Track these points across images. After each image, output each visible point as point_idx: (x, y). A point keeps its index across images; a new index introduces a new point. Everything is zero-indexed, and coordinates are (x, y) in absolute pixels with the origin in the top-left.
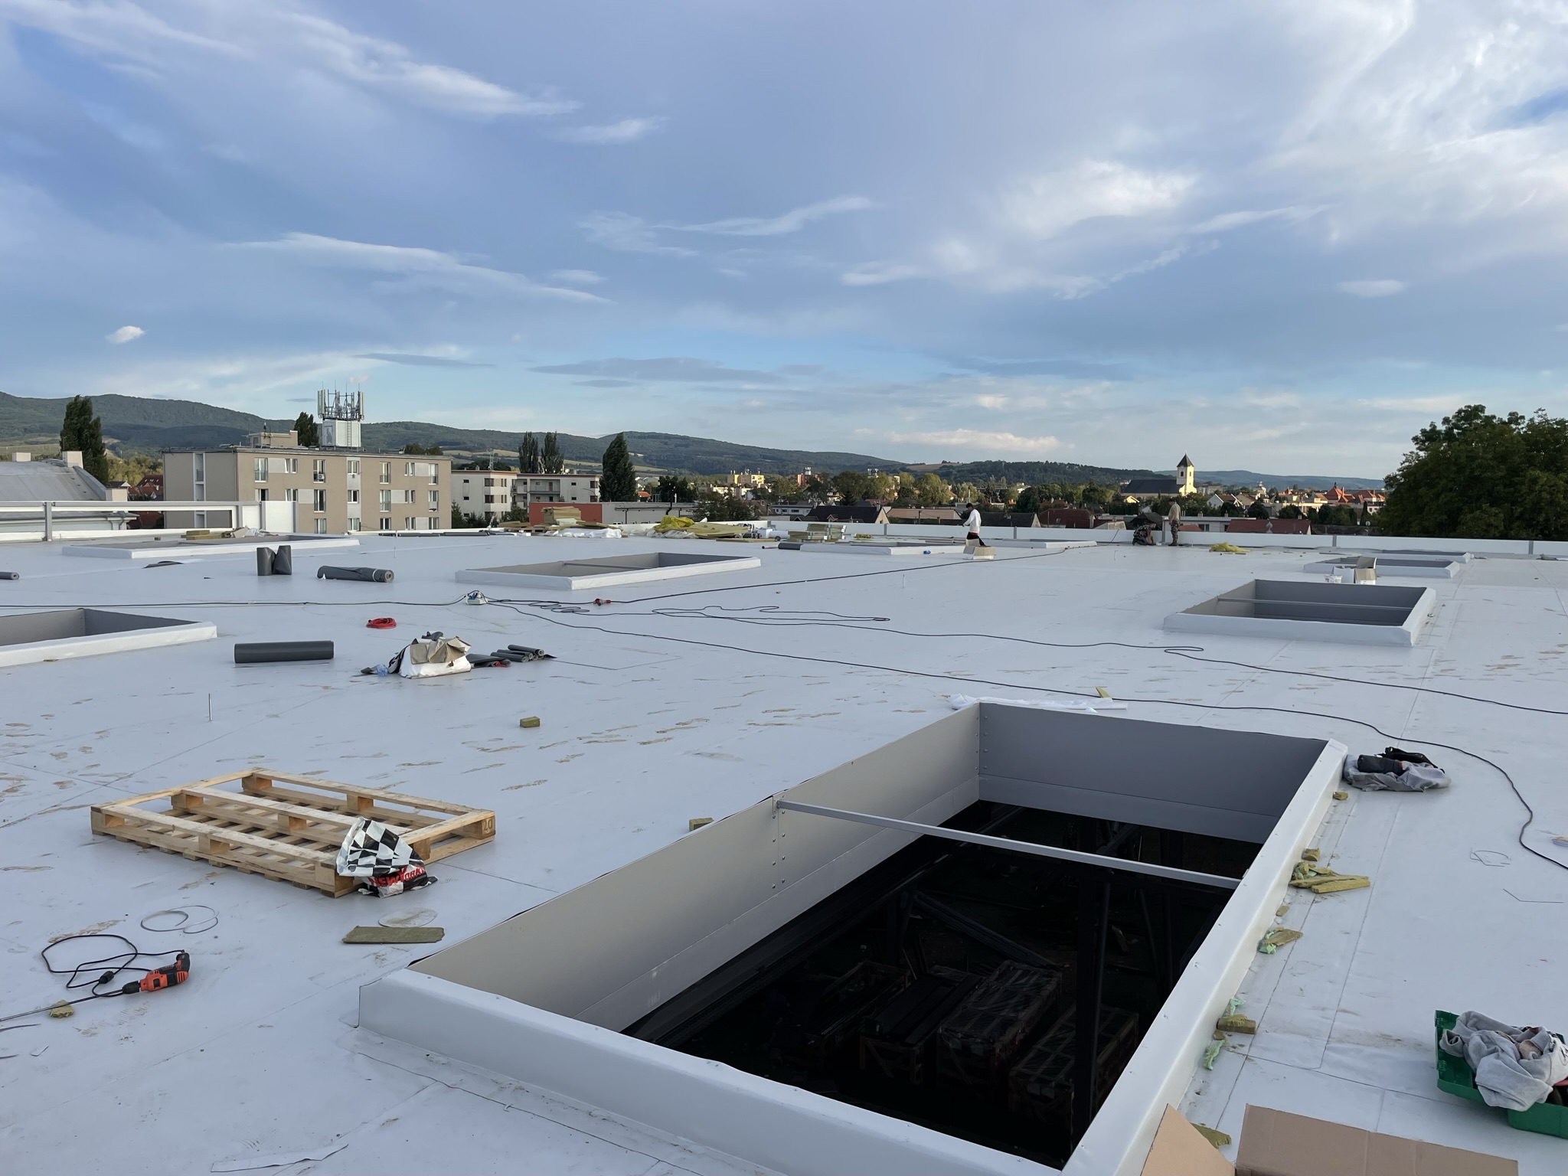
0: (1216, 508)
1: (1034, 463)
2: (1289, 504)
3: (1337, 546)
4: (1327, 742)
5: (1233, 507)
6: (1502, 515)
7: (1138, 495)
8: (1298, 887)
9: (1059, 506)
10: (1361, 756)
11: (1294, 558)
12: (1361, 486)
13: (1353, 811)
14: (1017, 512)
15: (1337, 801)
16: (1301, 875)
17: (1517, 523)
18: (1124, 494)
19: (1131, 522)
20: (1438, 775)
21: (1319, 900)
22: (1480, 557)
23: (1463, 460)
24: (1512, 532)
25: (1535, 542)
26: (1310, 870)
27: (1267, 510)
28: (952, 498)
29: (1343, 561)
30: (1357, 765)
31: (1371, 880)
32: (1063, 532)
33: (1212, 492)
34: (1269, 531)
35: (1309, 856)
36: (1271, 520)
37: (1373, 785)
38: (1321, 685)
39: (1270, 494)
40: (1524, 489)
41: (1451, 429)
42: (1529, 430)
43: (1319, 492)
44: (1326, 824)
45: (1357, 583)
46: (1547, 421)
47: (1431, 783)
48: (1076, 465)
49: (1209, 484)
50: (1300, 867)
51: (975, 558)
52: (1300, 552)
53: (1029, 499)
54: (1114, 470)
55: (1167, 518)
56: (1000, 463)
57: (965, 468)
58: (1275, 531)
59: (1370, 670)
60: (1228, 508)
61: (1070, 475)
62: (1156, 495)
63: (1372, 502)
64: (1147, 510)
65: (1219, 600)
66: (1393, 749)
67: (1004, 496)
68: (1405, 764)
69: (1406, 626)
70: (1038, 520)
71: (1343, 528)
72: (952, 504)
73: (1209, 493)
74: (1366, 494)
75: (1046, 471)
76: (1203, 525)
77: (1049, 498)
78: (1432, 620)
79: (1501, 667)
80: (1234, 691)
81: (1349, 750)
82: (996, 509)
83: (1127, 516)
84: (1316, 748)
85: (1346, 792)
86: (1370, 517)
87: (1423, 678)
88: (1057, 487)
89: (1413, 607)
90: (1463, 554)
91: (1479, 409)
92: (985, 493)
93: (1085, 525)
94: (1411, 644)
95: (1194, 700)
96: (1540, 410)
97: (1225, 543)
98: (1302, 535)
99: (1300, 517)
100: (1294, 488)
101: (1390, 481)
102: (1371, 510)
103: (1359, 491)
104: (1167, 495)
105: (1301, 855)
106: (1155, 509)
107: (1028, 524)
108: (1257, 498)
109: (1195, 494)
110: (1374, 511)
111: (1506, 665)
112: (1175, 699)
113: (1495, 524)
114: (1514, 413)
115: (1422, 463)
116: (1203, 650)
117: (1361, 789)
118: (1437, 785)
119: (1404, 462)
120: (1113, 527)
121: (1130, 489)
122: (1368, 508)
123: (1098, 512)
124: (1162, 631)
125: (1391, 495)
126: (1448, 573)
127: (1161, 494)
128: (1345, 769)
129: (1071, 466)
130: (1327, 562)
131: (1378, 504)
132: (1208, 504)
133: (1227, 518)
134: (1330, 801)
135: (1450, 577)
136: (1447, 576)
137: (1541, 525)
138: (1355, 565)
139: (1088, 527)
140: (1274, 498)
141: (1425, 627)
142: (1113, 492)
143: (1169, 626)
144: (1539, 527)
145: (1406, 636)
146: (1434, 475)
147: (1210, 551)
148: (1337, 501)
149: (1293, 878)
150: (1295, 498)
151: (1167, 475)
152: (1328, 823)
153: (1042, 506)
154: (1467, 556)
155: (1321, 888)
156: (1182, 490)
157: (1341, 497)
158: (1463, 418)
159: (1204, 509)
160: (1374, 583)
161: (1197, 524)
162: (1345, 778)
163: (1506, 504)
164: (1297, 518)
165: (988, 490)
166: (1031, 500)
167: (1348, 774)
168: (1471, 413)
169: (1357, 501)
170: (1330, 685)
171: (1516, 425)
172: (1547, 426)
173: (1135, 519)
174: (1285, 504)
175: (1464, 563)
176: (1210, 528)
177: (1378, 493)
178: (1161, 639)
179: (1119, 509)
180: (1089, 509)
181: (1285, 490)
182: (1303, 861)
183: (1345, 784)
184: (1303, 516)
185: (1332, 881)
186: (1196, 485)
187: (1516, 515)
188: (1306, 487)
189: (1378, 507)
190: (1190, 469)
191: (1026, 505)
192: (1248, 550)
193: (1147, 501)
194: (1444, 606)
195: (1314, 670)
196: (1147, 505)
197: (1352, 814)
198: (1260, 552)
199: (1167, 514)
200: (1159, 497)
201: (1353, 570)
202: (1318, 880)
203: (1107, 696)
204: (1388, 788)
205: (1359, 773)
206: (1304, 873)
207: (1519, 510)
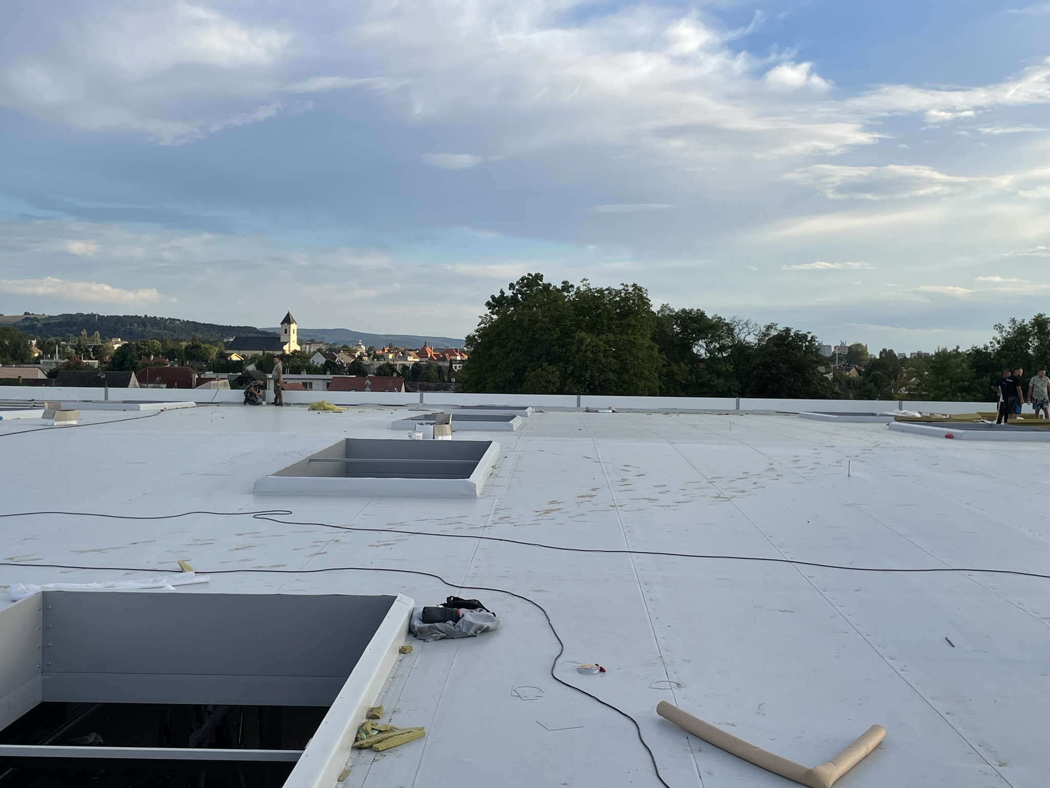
0: (319, 366)
1: (132, 317)
2: (385, 362)
3: (424, 402)
4: (396, 597)
5: (335, 364)
6: (558, 373)
7: (243, 352)
8: (360, 748)
9: (160, 364)
10: (425, 608)
11: (387, 416)
12: (447, 345)
13: (417, 662)
14: (113, 370)
15: (403, 655)
16: (364, 735)
17: (570, 380)
18: (228, 352)
19: (235, 380)
20: (489, 619)
21: (379, 758)
22: (540, 410)
23: (526, 323)
24: (566, 388)
25: (581, 396)
26: (373, 729)
27: (366, 368)
28: (36, 355)
29: (427, 417)
30: (422, 618)
31: (426, 731)
32: (163, 392)
33: (315, 350)
34: (368, 389)
35: (373, 715)
36: (370, 379)
37: (434, 635)
38: (398, 540)
39: (368, 352)
40: (574, 348)
41: (515, 295)
42: (577, 297)
43: (411, 350)
44: (391, 680)
45: (435, 439)
46: (590, 289)
47: (482, 626)
48: (178, 320)
49: (312, 342)
50: (364, 727)
51: (56, 423)
52: (391, 409)
53: (126, 356)
54: (217, 326)
55: (270, 376)
56: (93, 316)
57: (52, 321)
58: (374, 389)
59: (441, 522)
60: (331, 366)
61: (171, 330)
62: (260, 353)
63: (456, 360)
64: (251, 368)
65: (311, 460)
66: (454, 597)
67: (98, 352)
68: (462, 611)
69: (473, 478)
70: (135, 379)
71: (432, 385)
72: (37, 361)
73: (312, 351)
74: (452, 352)
75: (145, 326)
76: (307, 383)
77: (148, 356)
78: (496, 471)
79: (547, 512)
80: (318, 554)
81: (416, 603)
82: (88, 366)
83: (231, 374)
84: (386, 603)
85: (411, 645)
86: (455, 375)
87: (485, 527)
88: (157, 343)
89: (480, 460)
90: (526, 408)
91: (539, 277)
92: (75, 349)
93: (187, 384)
94: (476, 495)
95: (279, 566)
96: (584, 279)
97: (323, 402)
98: (397, 393)
99: (395, 375)
100: (390, 346)
101: (470, 340)
102: (456, 367)
103: (445, 352)
104: (271, 352)
105: (365, 715)
106: (260, 366)
107: (124, 384)
108: (357, 356)
109: (298, 351)
110: (458, 368)
111: (550, 510)
112: (259, 567)
113: (553, 380)
114: (566, 282)
115: (494, 326)
116: (291, 513)
117: (425, 640)
118: (488, 628)
119: (480, 324)
120: (216, 386)
121: (235, 346)
122: (454, 365)
123: (201, 370)
124: (252, 496)
125: (472, 353)
126: (511, 426)
127: (266, 352)
128: (411, 622)
129: (172, 320)
130: (412, 419)
131: (461, 362)
132: (311, 362)
133: (329, 376)
134: (396, 656)
135: (513, 431)
136: (510, 429)
137: (587, 381)
138: (434, 422)
139: (190, 387)
140: (372, 356)
141: (490, 478)
142: (217, 349)
143: (260, 490)
144: (587, 383)
145: (473, 487)
146: (504, 336)
147: (309, 410)
148: (427, 359)
149: (356, 740)
150: (391, 356)
151: (272, 332)
152: (393, 678)
153: (140, 363)
154: (529, 410)
155: (381, 746)
156: (286, 348)
157: (431, 355)
158: (526, 285)
159: (307, 367)
160: (449, 438)
161: (300, 382)
162: (411, 631)
163: (560, 363)
164: (392, 375)
165: (79, 345)
166: (129, 357)
167: (414, 626)
168: (532, 281)
169: (444, 359)
170: (406, 540)
171: (567, 292)
172: (590, 294)
173: (240, 377)
174: (382, 363)
175: (527, 416)
176: (313, 386)
177: (462, 352)
178: (251, 504)
179: (223, 366)
180: (192, 367)
181: (382, 348)
182: (367, 720)
183: (411, 637)
184: (398, 373)
185: (391, 737)
186: (300, 342)
187: (569, 372)
188: (400, 345)
189: (461, 365)
190: (294, 327)
191: (122, 363)
192: (345, 408)
193: (252, 358)
194: (506, 457)
195: (392, 526)
196: (251, 363)
197: (414, 667)
198: (355, 410)
199: (271, 373)
200: (264, 354)
201: (432, 426)
202: (379, 738)
203: (190, 570)
204: (448, 636)
205: (423, 625)
206: (367, 733)
207: (570, 368)
